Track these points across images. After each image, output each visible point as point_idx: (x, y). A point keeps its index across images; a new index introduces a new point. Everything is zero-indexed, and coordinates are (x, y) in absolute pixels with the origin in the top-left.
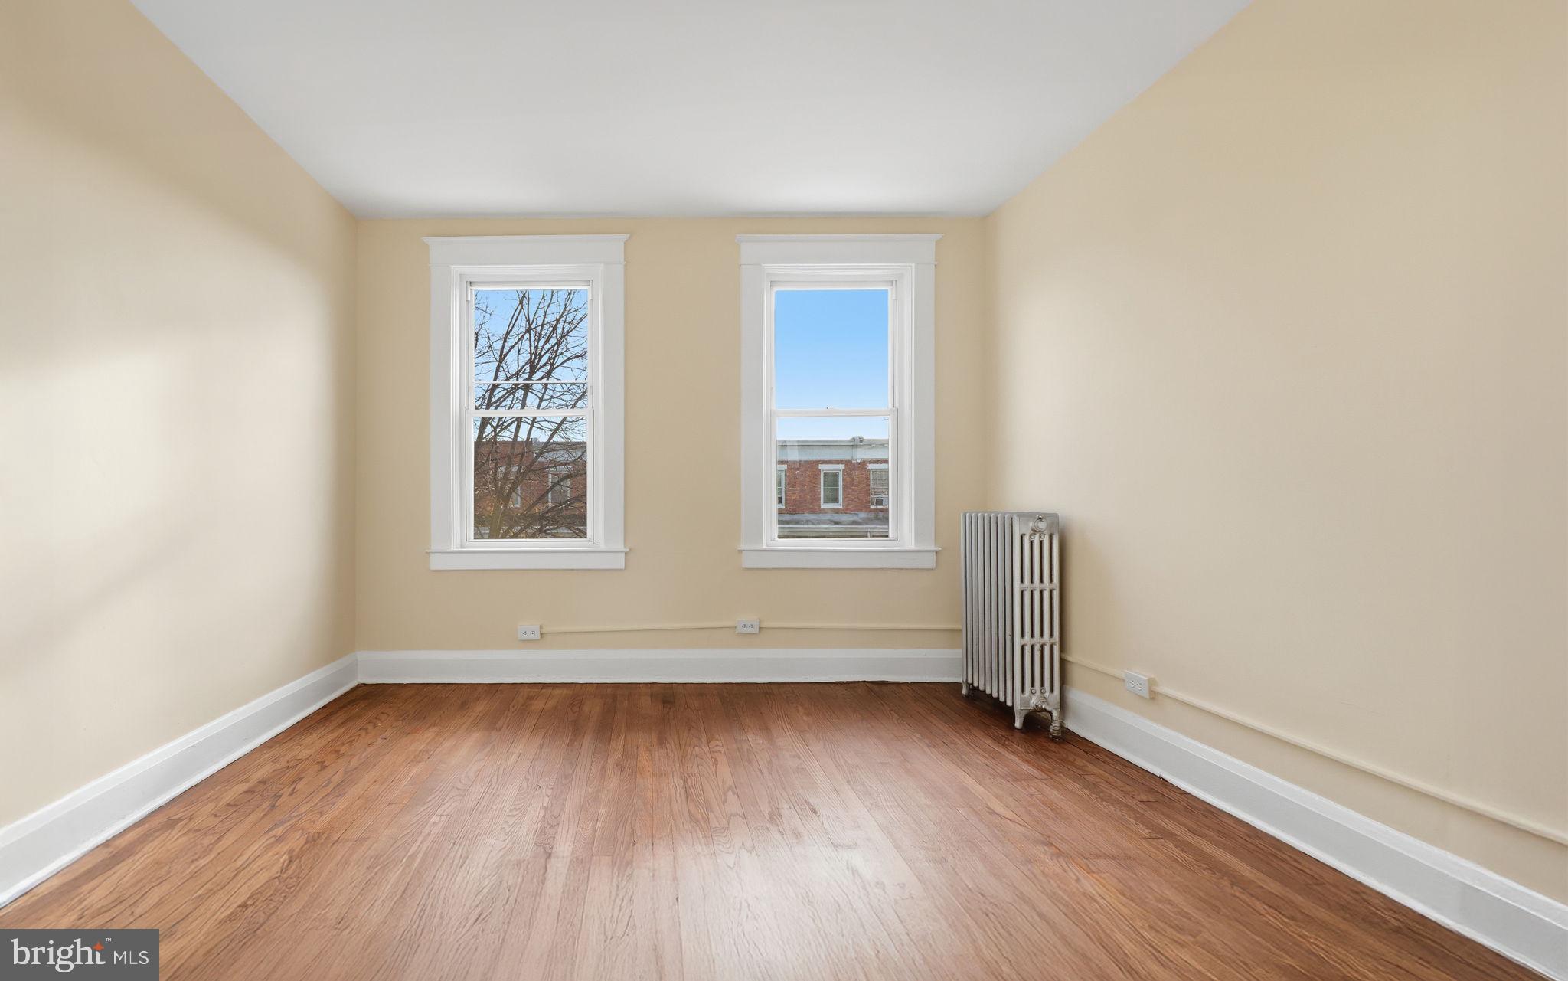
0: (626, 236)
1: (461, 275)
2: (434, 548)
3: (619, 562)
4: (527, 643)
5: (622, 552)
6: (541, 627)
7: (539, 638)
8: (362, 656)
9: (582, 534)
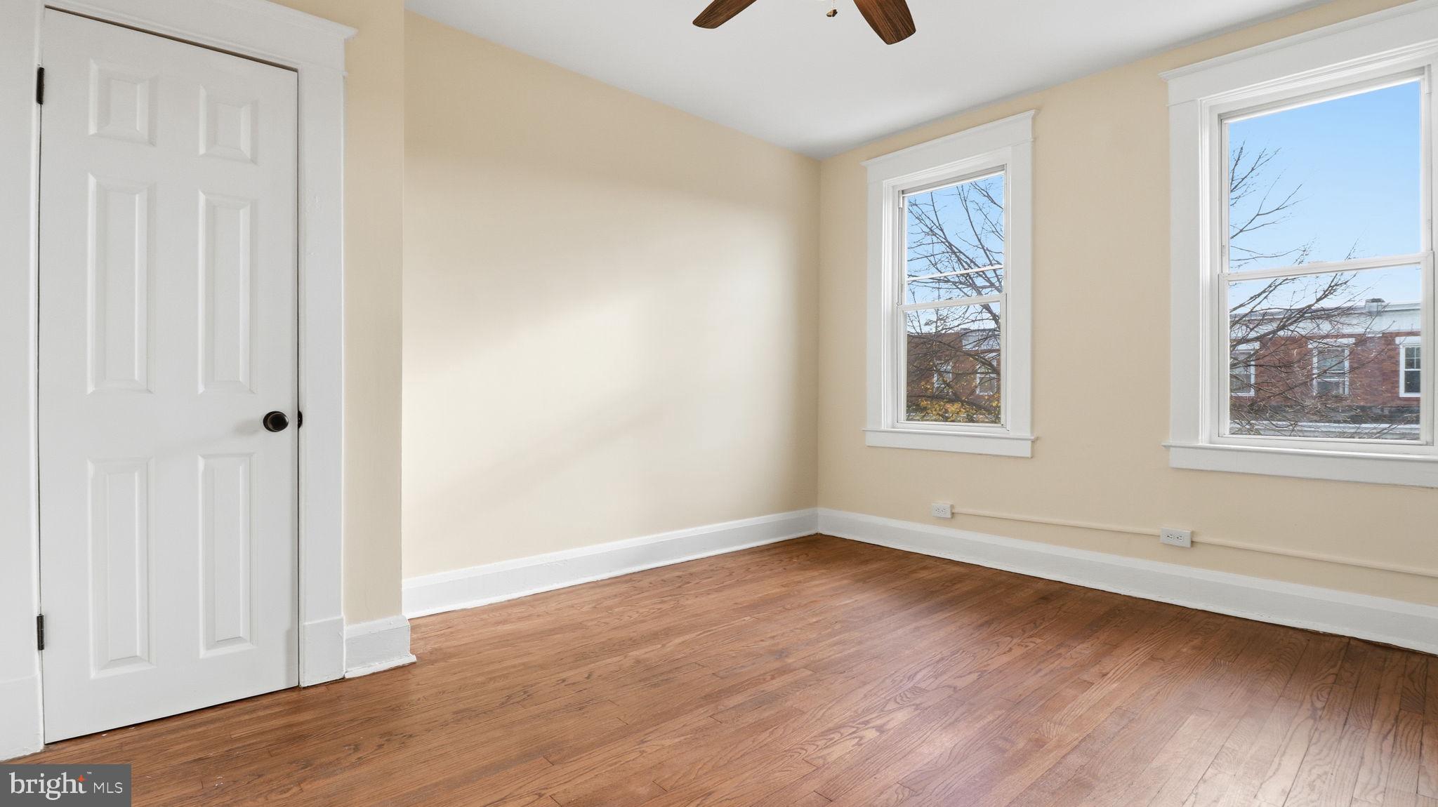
0: (1032, 112)
1: (893, 187)
2: (869, 427)
3: (1024, 450)
4: (941, 521)
5: (1030, 440)
6: (952, 507)
7: (950, 516)
8: (822, 511)
9: (996, 419)
